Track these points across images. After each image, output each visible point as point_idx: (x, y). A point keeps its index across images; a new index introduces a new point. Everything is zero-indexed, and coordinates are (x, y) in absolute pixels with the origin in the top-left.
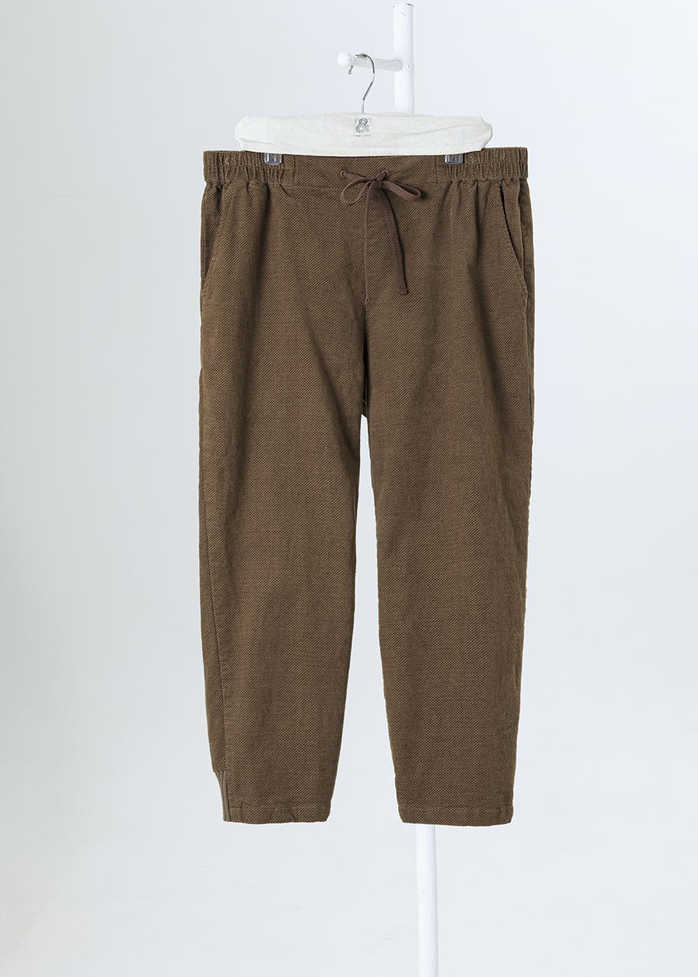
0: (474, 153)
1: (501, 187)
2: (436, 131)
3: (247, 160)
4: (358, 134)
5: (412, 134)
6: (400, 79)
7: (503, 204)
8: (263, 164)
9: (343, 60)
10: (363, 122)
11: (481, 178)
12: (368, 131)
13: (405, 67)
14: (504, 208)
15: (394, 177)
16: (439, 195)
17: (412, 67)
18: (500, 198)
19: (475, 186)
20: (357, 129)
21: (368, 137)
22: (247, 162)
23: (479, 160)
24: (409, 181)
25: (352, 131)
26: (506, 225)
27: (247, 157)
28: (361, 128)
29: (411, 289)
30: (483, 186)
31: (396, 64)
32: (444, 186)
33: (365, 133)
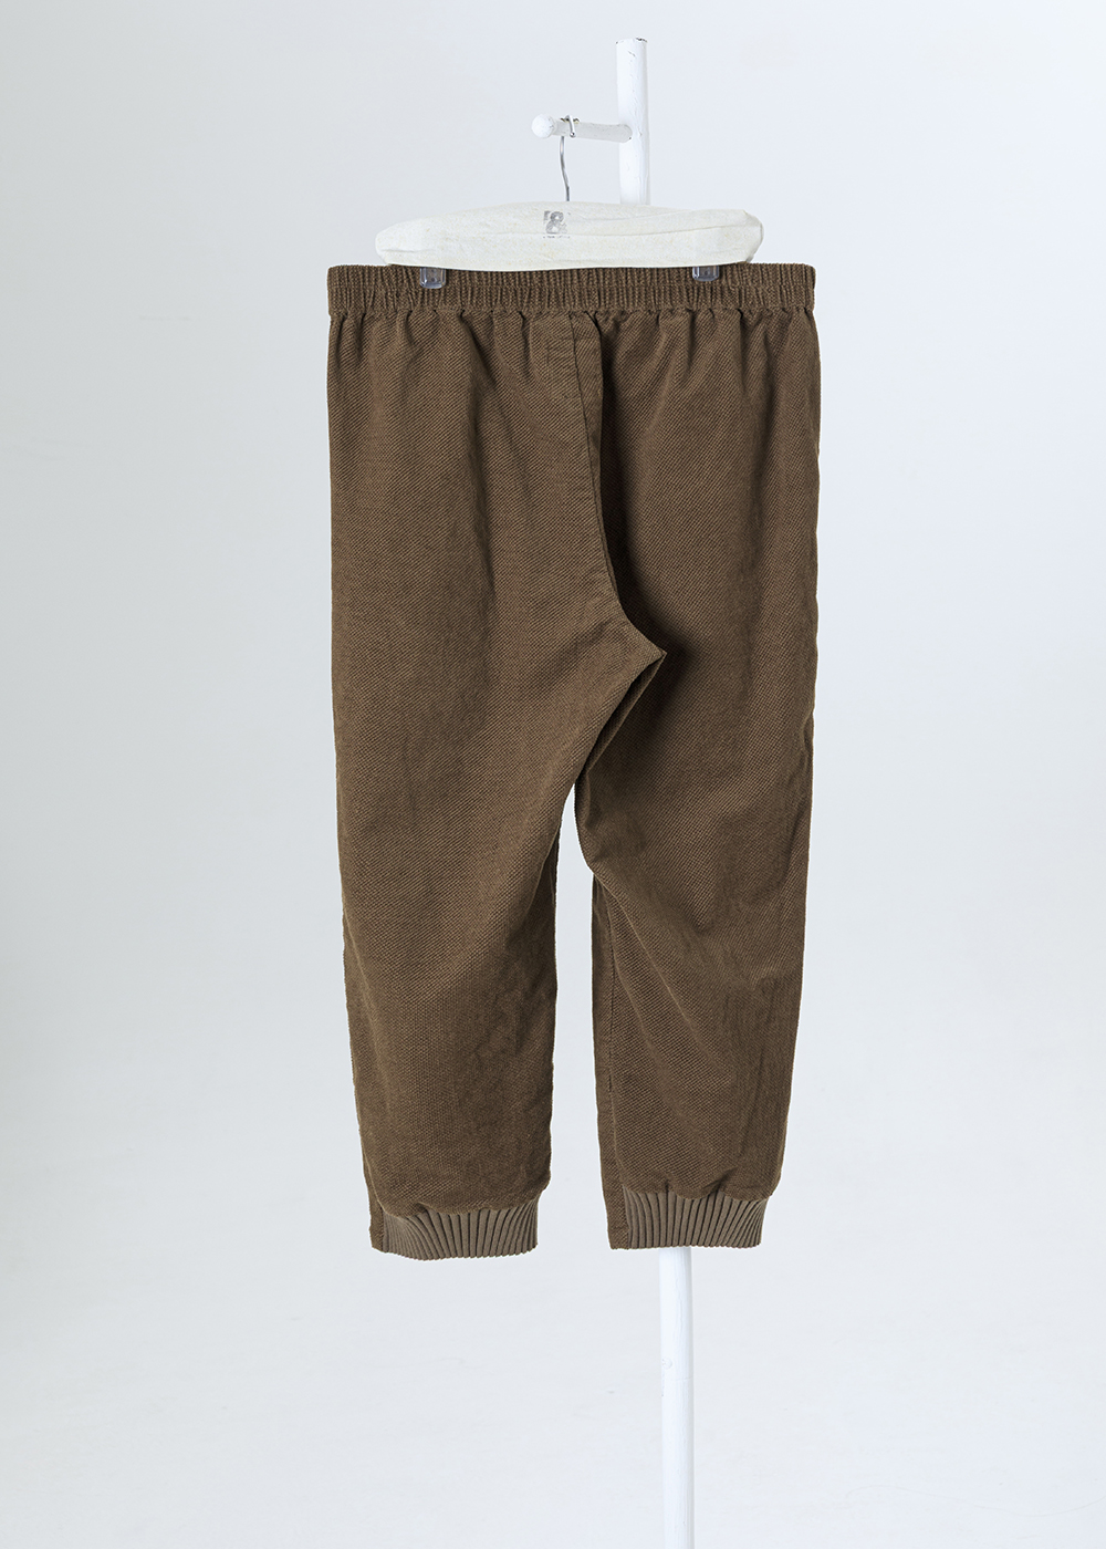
6: (629, 154)
9: (540, 127)
10: (557, 218)
13: (636, 136)
17: (645, 136)
31: (623, 131)
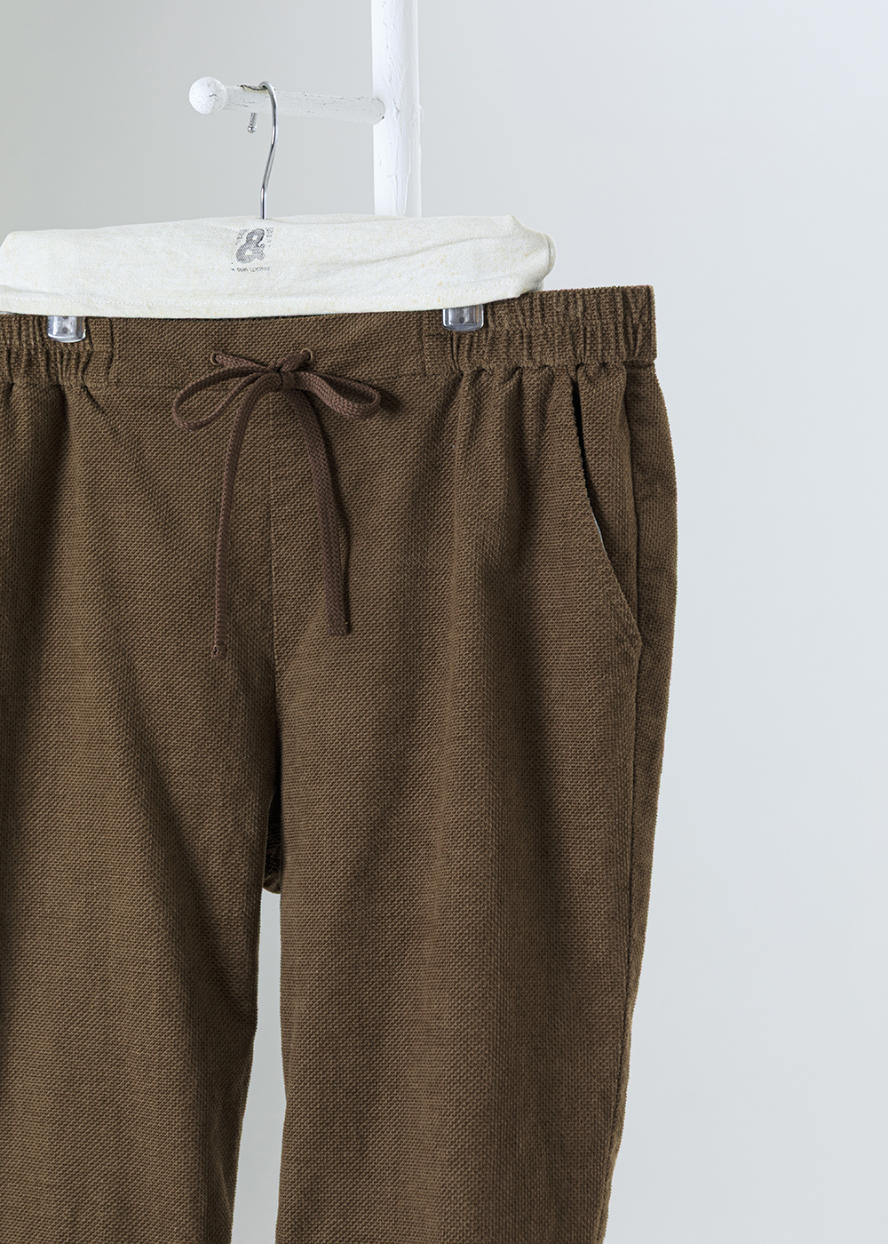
0: (508, 302)
1: (575, 385)
2: (412, 254)
3: (11, 332)
4: (241, 265)
5: (360, 263)
7: (579, 424)
8: (45, 340)
10: (255, 238)
11: (525, 362)
12: (262, 256)
13: (390, 113)
14: (580, 434)
15: (324, 364)
16: (432, 403)
18: (570, 409)
19: (513, 381)
20: (240, 256)
21: (264, 272)
22: (11, 338)
23: (520, 318)
24: (361, 372)
25: (227, 260)
26: (581, 474)
27: (10, 327)
28: (248, 252)
29: (356, 620)
30: (532, 381)
31: (370, 107)
32: (442, 382)
33: (256, 262)
